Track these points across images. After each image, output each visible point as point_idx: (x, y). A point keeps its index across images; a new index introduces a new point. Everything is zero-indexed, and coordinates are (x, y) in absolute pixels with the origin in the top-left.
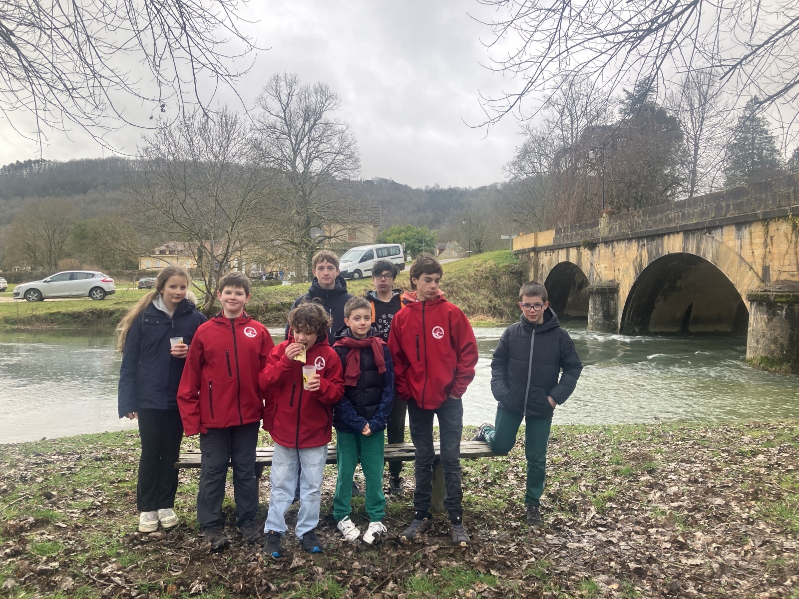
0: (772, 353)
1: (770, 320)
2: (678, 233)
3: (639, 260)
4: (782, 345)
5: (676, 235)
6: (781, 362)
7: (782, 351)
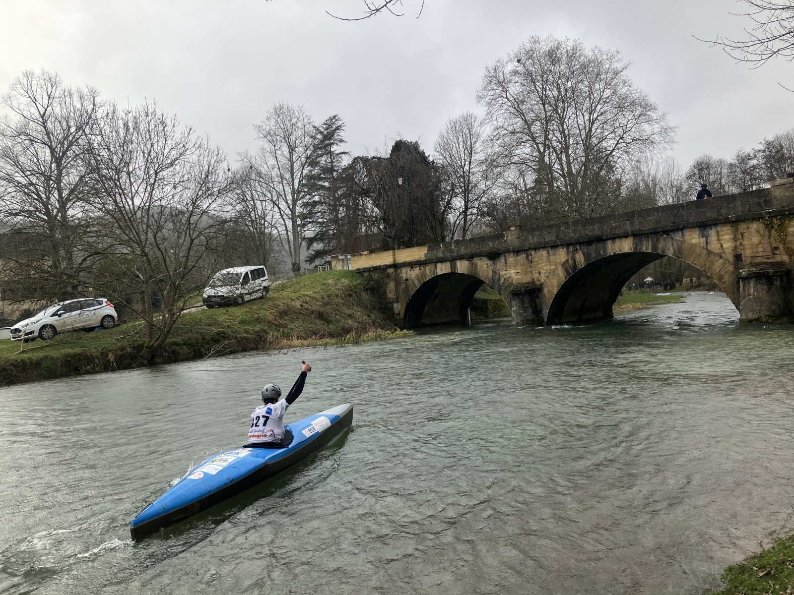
0: (774, 311)
1: (769, 289)
2: (626, 237)
3: (570, 262)
4: (779, 305)
5: (624, 239)
6: (781, 316)
7: (780, 309)
